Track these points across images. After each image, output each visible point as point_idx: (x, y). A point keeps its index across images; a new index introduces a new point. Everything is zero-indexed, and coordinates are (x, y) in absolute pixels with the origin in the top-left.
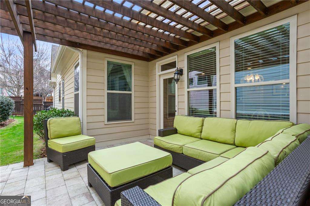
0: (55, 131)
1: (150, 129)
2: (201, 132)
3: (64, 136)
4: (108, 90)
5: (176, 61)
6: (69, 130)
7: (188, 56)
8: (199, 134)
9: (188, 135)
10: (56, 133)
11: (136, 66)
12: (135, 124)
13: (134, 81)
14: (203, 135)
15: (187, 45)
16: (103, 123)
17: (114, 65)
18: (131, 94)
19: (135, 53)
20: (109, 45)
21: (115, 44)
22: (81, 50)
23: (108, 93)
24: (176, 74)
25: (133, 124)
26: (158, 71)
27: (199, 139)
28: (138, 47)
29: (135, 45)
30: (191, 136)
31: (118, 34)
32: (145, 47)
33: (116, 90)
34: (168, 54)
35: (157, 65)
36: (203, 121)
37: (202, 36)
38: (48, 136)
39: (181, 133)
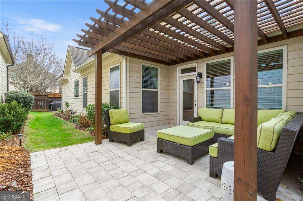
0: (116, 119)
1: (170, 119)
2: (222, 119)
3: (121, 123)
4: (143, 88)
5: (196, 67)
6: (124, 118)
7: (207, 64)
8: (220, 120)
9: (211, 121)
10: (117, 120)
11: (161, 69)
12: (160, 115)
13: (160, 81)
14: (223, 120)
15: (206, 55)
16: (139, 114)
17: (145, 68)
18: (158, 91)
19: (164, 60)
20: (151, 54)
21: (155, 53)
22: (125, 56)
23: (143, 91)
24: (198, 77)
25: (158, 115)
26: (178, 74)
27: (220, 123)
28: (168, 55)
29: (167, 54)
30: (214, 122)
31: (161, 47)
32: (173, 56)
33: (148, 88)
34: (188, 61)
35: (178, 68)
36: (223, 111)
37: (219, 50)
38: (110, 123)
39: (206, 120)
